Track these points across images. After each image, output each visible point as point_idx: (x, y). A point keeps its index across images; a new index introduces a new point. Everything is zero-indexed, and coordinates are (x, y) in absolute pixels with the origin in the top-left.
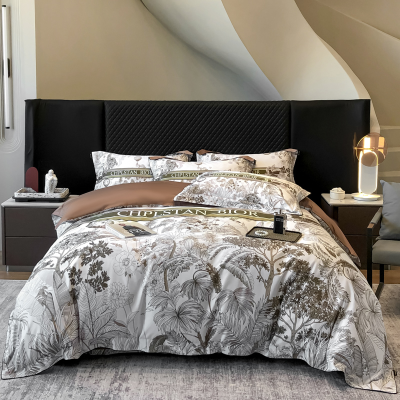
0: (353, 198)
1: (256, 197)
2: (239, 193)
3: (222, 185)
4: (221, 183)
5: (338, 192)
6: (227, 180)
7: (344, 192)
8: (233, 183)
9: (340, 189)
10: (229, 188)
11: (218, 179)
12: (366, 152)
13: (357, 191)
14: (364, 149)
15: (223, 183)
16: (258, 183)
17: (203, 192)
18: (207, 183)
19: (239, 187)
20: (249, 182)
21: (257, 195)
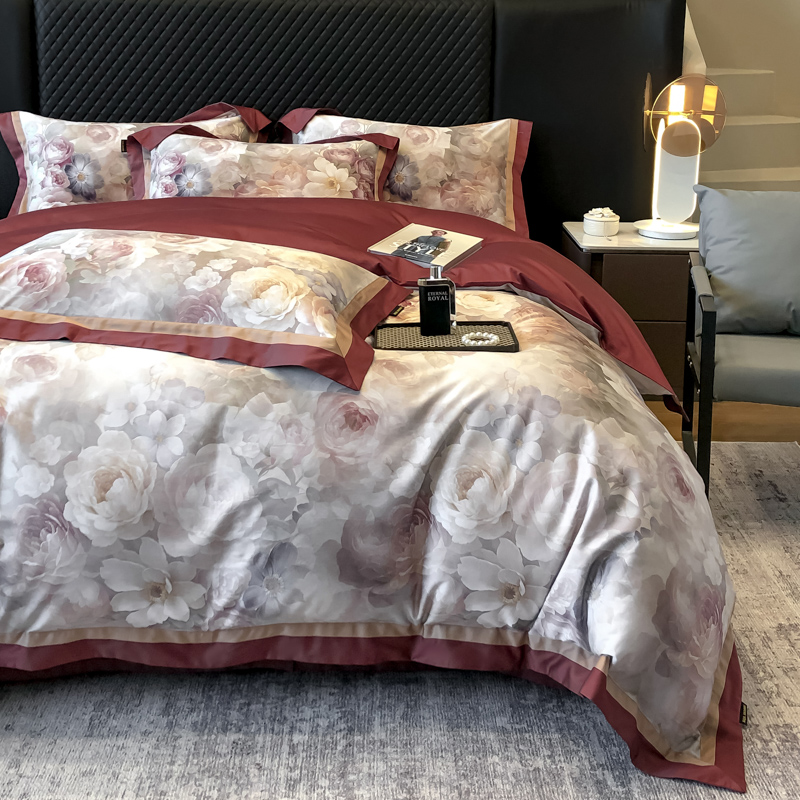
0: (637, 232)
5: (604, 219)
7: (618, 218)
9: (607, 211)
12: (672, 121)
13: (648, 216)
14: (669, 113)
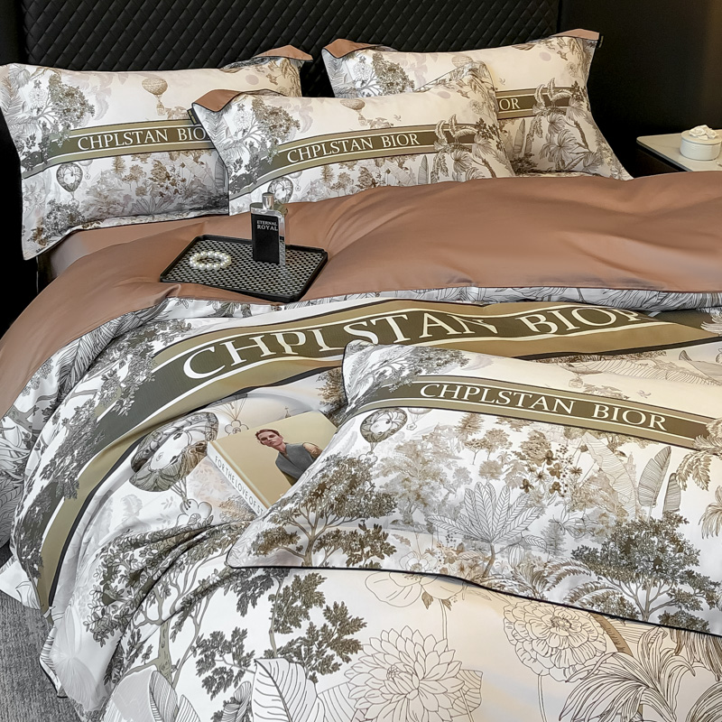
1: (674, 540)
2: (579, 514)
3: (490, 470)
4: (483, 455)
6: (518, 437)
8: (549, 459)
10: (526, 486)
11: (467, 427)
15: (494, 457)
16: (678, 454)
17: (390, 508)
18: (413, 450)
19: (581, 479)
20: (630, 447)
21: (681, 530)
